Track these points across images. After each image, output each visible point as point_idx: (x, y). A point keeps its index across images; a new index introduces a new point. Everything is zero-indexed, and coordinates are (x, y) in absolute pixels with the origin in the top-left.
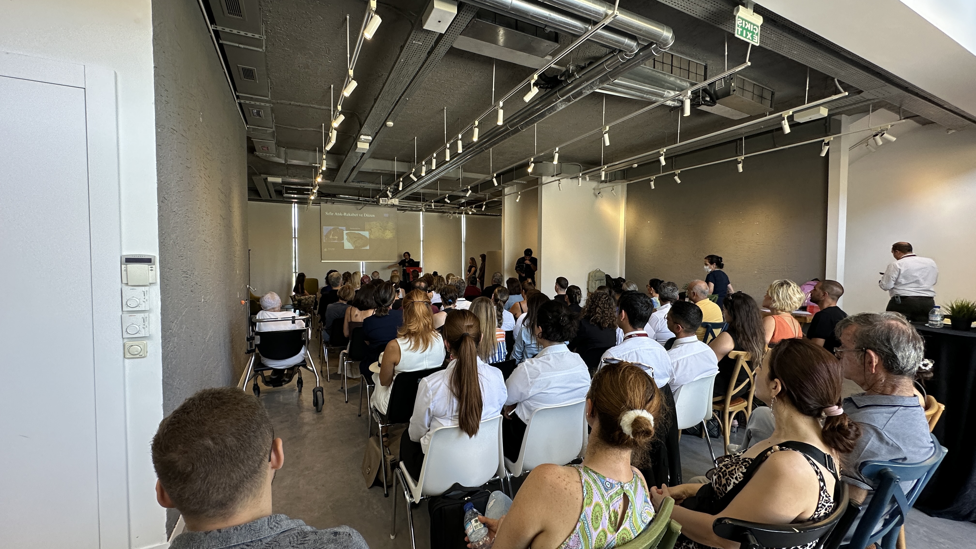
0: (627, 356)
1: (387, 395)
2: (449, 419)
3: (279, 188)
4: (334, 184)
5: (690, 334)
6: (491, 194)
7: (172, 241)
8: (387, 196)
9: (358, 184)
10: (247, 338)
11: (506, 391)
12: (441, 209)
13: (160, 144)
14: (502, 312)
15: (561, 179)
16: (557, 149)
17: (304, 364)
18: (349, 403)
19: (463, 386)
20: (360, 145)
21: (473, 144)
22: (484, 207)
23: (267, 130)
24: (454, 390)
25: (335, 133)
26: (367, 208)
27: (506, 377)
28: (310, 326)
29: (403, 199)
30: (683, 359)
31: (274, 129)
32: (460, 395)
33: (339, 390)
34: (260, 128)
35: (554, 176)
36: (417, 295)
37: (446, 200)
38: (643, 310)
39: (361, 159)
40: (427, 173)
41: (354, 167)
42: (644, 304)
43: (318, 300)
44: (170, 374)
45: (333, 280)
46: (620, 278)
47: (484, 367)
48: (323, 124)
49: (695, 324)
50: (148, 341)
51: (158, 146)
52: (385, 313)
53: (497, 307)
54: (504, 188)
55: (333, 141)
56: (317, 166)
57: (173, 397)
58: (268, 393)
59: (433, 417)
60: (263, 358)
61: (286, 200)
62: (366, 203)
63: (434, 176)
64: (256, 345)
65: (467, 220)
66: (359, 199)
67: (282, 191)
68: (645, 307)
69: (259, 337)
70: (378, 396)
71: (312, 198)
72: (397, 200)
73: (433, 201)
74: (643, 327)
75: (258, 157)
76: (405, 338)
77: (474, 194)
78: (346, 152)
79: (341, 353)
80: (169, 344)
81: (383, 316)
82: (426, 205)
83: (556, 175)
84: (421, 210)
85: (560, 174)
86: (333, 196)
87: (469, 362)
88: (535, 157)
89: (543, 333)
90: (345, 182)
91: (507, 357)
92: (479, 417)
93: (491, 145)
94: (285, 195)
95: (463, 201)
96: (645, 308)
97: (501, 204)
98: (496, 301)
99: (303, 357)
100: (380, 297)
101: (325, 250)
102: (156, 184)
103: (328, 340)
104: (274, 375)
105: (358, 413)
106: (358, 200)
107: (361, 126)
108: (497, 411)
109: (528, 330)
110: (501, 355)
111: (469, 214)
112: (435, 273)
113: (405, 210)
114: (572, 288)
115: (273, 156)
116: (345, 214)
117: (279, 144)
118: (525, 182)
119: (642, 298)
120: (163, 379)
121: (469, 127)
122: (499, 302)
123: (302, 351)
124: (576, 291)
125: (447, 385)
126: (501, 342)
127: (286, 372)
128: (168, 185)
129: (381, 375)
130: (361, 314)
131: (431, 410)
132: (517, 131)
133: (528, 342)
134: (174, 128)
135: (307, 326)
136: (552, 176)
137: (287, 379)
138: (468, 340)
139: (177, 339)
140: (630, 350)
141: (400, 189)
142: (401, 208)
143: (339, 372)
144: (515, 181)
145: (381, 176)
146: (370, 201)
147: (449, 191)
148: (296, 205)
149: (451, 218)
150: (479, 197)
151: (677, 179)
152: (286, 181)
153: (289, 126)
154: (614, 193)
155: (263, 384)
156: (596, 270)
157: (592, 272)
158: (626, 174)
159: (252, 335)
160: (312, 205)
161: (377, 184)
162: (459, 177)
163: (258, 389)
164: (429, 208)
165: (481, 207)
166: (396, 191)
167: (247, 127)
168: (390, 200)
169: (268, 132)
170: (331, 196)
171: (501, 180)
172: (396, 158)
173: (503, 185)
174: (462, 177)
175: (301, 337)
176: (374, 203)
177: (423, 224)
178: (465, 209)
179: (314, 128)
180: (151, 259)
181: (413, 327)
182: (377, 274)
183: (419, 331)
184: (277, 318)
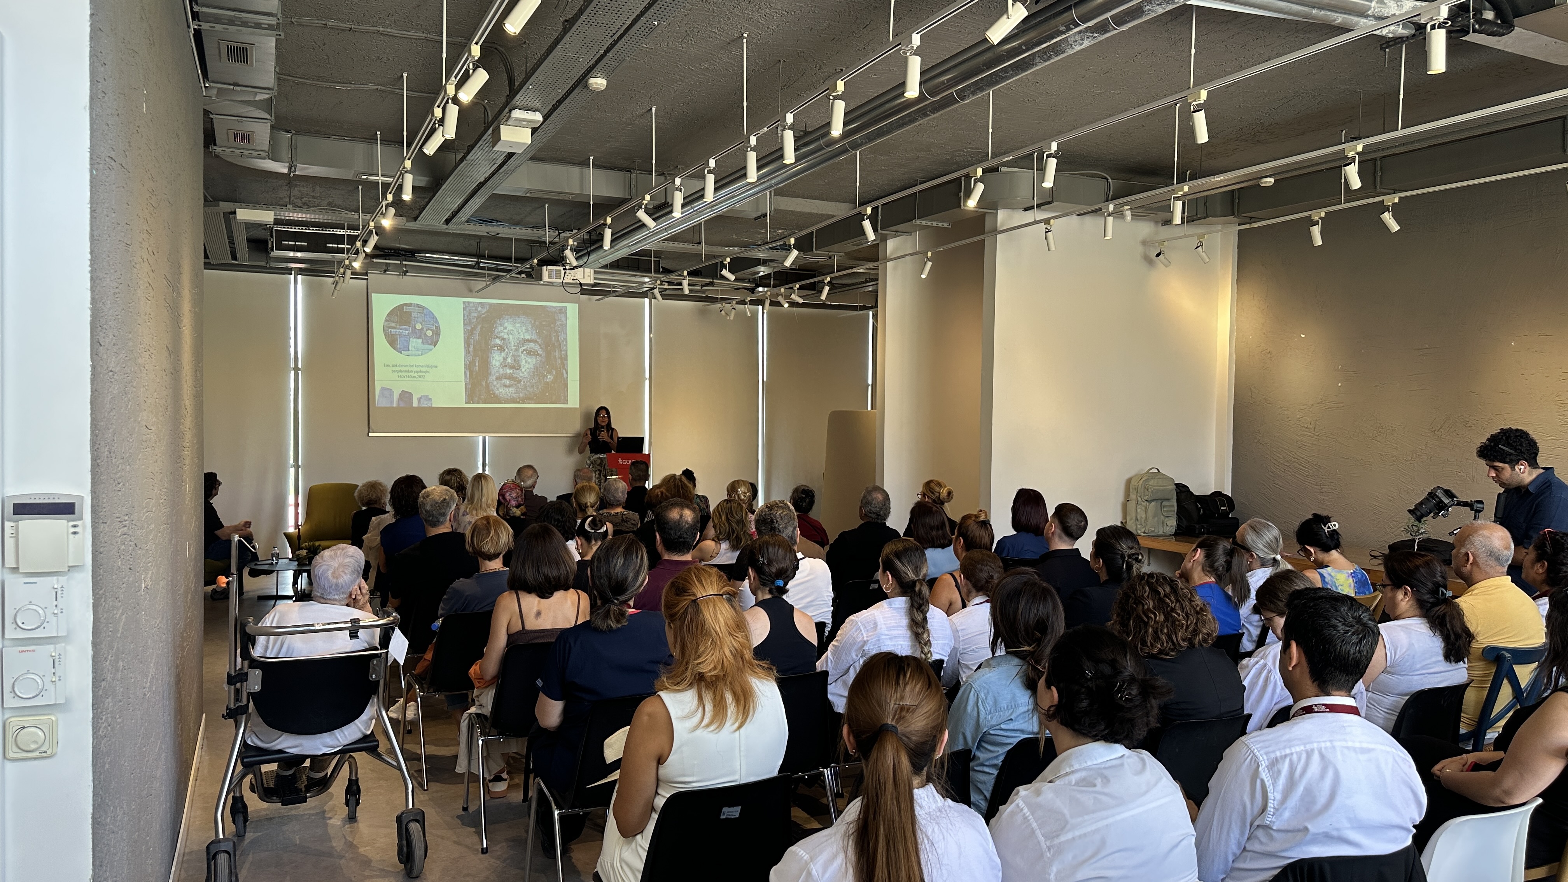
3: (260, 234)
4: (412, 225)
8: (559, 260)
9: (483, 227)
10: (229, 675)
12: (704, 292)
14: (925, 614)
15: (1055, 218)
16: (1054, 147)
20: (508, 133)
22: (827, 289)
23: (254, 94)
25: (453, 111)
26: (500, 288)
29: (605, 267)
31: (273, 92)
34: (238, 88)
35: (1032, 208)
36: (700, 581)
37: (725, 273)
39: (500, 167)
41: (480, 185)
42: (1352, 626)
46: (1218, 494)
48: (405, 75)
50: (60, 716)
52: (618, 621)
54: (884, 239)
55: (448, 131)
56: (377, 183)
57: (106, 855)
61: (273, 265)
62: (499, 275)
63: (701, 212)
64: (250, 695)
65: (773, 320)
66: (478, 263)
67: (266, 242)
68: (1353, 634)
69: (258, 672)
72: (589, 272)
73: (685, 273)
74: (1347, 688)
75: (217, 156)
77: (805, 257)
82: (663, 283)
83: (1039, 206)
84: (644, 295)
85: (1049, 203)
86: (405, 256)
88: (987, 164)
90: (448, 221)
93: (870, 139)
94: (275, 253)
95: (763, 271)
97: (877, 281)
99: (371, 726)
106: (477, 265)
107: (517, 90)
111: (782, 306)
113: (604, 294)
114: (1112, 539)
115: (260, 157)
117: (279, 127)
118: (946, 225)
121: (816, 95)
123: (370, 711)
124: (1128, 551)
132: (949, 101)
136: (1026, 210)
140: (1305, 744)
143: (462, 768)
144: (918, 222)
145: (547, 205)
146: (511, 271)
147: (732, 247)
148: (300, 277)
149: (732, 318)
150: (812, 263)
151: (1388, 218)
152: (283, 218)
153: (313, 79)
154: (1204, 254)
155: (255, 796)
156: (1148, 472)
157: (1136, 475)
158: (1237, 201)
159: (241, 669)
160: (351, 278)
161: (533, 227)
162: (765, 212)
163: (243, 813)
164: (669, 289)
165: (816, 288)
166: (587, 245)
167: (206, 87)
168: (571, 272)
169: (257, 99)
170: (403, 255)
171: (880, 219)
172: (591, 161)
173: (883, 232)
174: (772, 212)
175: (367, 673)
176: (520, 275)
177: (650, 332)
178: (769, 293)
179: (378, 85)
180: (72, 505)
181: (707, 664)
182: (530, 472)
183: (721, 674)
184: (313, 625)
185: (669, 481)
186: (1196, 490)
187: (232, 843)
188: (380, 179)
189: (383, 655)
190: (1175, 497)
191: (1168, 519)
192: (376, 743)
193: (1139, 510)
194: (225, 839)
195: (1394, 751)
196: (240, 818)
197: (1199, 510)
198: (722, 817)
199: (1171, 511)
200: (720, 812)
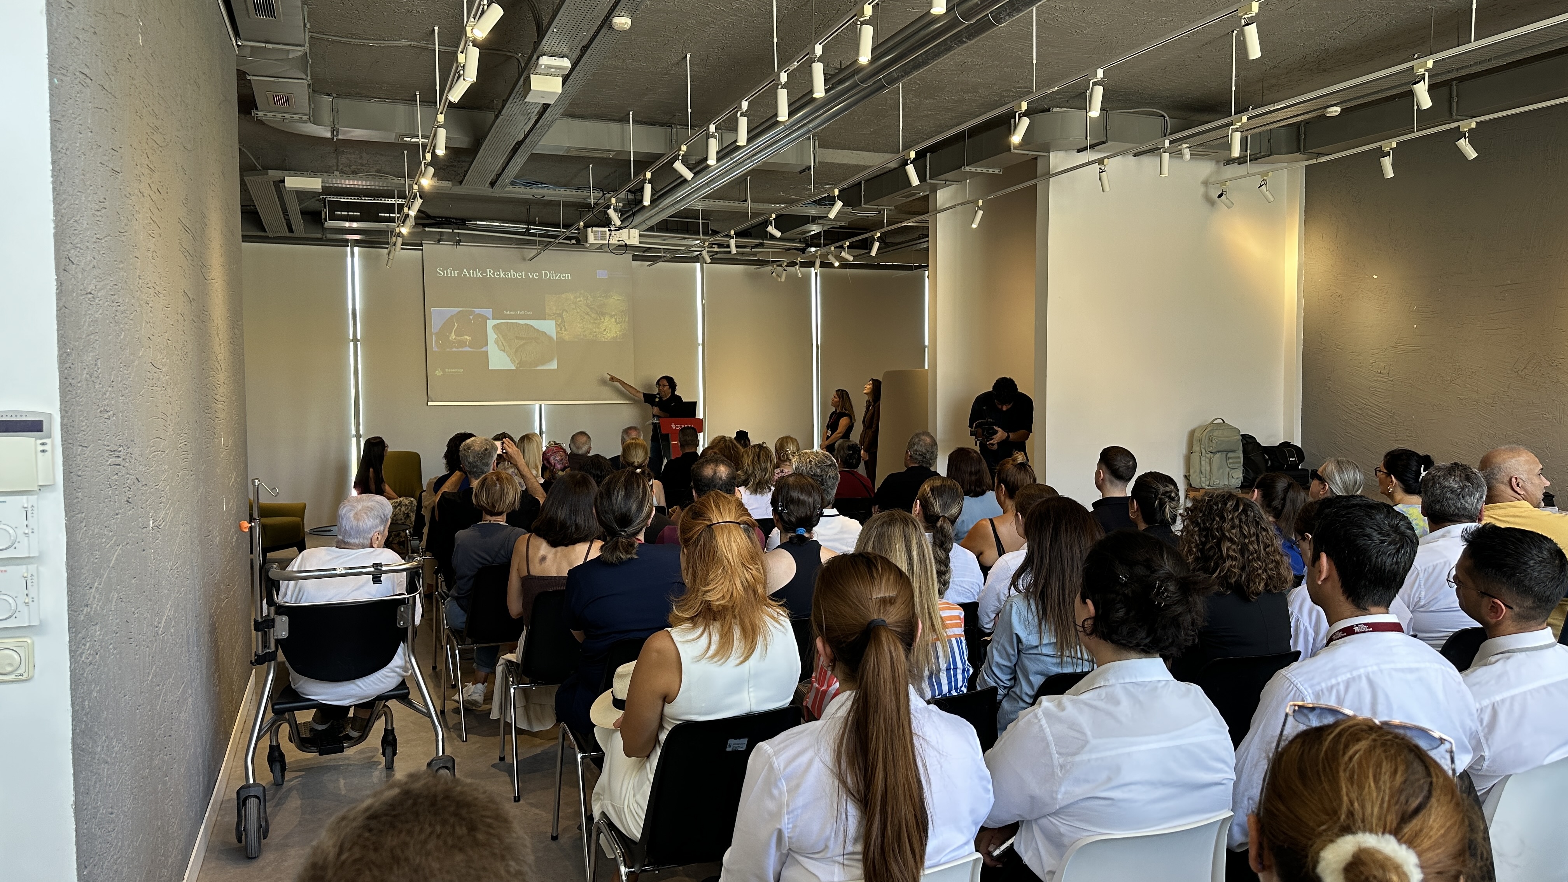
0: (1342, 688)
1: (640, 785)
2: (835, 862)
3: (312, 205)
4: (459, 190)
5: (1532, 623)
6: (896, 207)
7: (85, 372)
8: (606, 222)
9: (528, 190)
10: (256, 621)
11: (990, 787)
12: (755, 254)
13: (58, 118)
14: (947, 551)
15: (1108, 157)
16: (1100, 73)
17: (401, 693)
18: (522, 802)
19: (874, 768)
20: (538, 83)
21: (854, 68)
22: (877, 245)
23: (288, 51)
24: (849, 780)
25: (474, 53)
26: (549, 255)
27: (988, 740)
28: (421, 589)
29: (651, 229)
30: (1513, 698)
31: (307, 48)
32: (866, 796)
33: (493, 766)
34: (270, 46)
35: (1085, 149)
36: (718, 507)
37: (771, 229)
38: (1385, 553)
39: (537, 122)
40: (722, 155)
41: (519, 144)
42: (1388, 535)
43: (426, 513)
44: (86, 725)
45: (471, 459)
46: (1286, 445)
47: (929, 716)
48: (436, 29)
49: (1548, 593)
50: (35, 638)
51: (54, 122)
52: (627, 552)
53: (934, 537)
54: (934, 189)
55: (471, 75)
56: (417, 145)
57: (95, 783)
58: (308, 770)
59: (788, 855)
60: (293, 675)
61: (329, 236)
62: (547, 242)
63: (740, 163)
64: (278, 641)
65: (828, 285)
66: (528, 229)
67: (320, 213)
68: (1390, 544)
69: (285, 618)
70: (616, 786)
71: (405, 231)
72: (635, 233)
73: (732, 232)
74: (1385, 603)
75: (261, 122)
76: (695, 626)
77: (850, 209)
78: (497, 102)
79: (501, 661)
80: (85, 645)
81: (621, 562)
82: (711, 245)
83: (1092, 146)
84: (696, 259)
85: (1103, 143)
86: (456, 223)
87: (887, 699)
88: (1031, 97)
89: (1096, 619)
90: (492, 184)
91: (971, 682)
92: (918, 858)
93: (906, 71)
94: (330, 224)
95: (815, 229)
96: (1391, 547)
97: (927, 236)
98: (931, 520)
99: (400, 675)
100: (613, 511)
101: (438, 373)
102: (52, 225)
103: (464, 626)
104: (322, 723)
105: (549, 831)
106: (527, 232)
107: (541, 33)
108: (966, 843)
109: (1029, 604)
110: (956, 675)
111: (834, 267)
112: (742, 436)
113: (655, 259)
114: (1149, 479)
115: (301, 121)
116: (490, 273)
117: (317, 88)
118: (997, 171)
119: (1380, 517)
120: (73, 739)
121: (844, 22)
122: (939, 524)
123: (398, 660)
124: (1162, 489)
125: (830, 764)
126: (954, 640)
127: (351, 714)
128: (75, 224)
129: (623, 726)
130: (555, 554)
131: (786, 834)
132: (983, 26)
133: (1029, 638)
134: (86, 71)
135: (411, 588)
136: (1079, 151)
137: (355, 734)
138: (884, 639)
139: (101, 630)
140: (1351, 671)
141: (647, 202)
142: (642, 255)
143: (495, 715)
144: (967, 169)
145: (591, 166)
146: (558, 236)
147: (779, 204)
148: (356, 249)
149: (783, 280)
150: (863, 219)
151: (1464, 144)
152: (331, 185)
153: (347, 37)
154: (1268, 193)
155: (293, 746)
156: (1212, 423)
157: (1200, 427)
158: (1303, 136)
159: (268, 615)
160: (402, 249)
161: (578, 189)
162: (809, 164)
163: (280, 762)
164: (720, 252)
165: (866, 245)
166: (632, 206)
167: (238, 46)
168: (616, 233)
169: (290, 57)
170: (453, 222)
171: (928, 168)
172: (631, 116)
173: (932, 181)
174: (817, 164)
175: (395, 620)
176: (570, 240)
177: (703, 298)
178: (819, 253)
179: (412, 40)
180: (40, 423)
181: (716, 594)
182: (585, 439)
183: (730, 605)
184: (334, 569)
185: (719, 442)
186: (1264, 441)
187: (262, 789)
188: (420, 141)
189: (411, 602)
190: (1241, 448)
191: (1234, 471)
192: (407, 691)
193: (1203, 463)
194: (255, 784)
195: (1443, 667)
196: (277, 767)
197: (1267, 461)
198: (728, 749)
199: (1237, 463)
200: (725, 744)
